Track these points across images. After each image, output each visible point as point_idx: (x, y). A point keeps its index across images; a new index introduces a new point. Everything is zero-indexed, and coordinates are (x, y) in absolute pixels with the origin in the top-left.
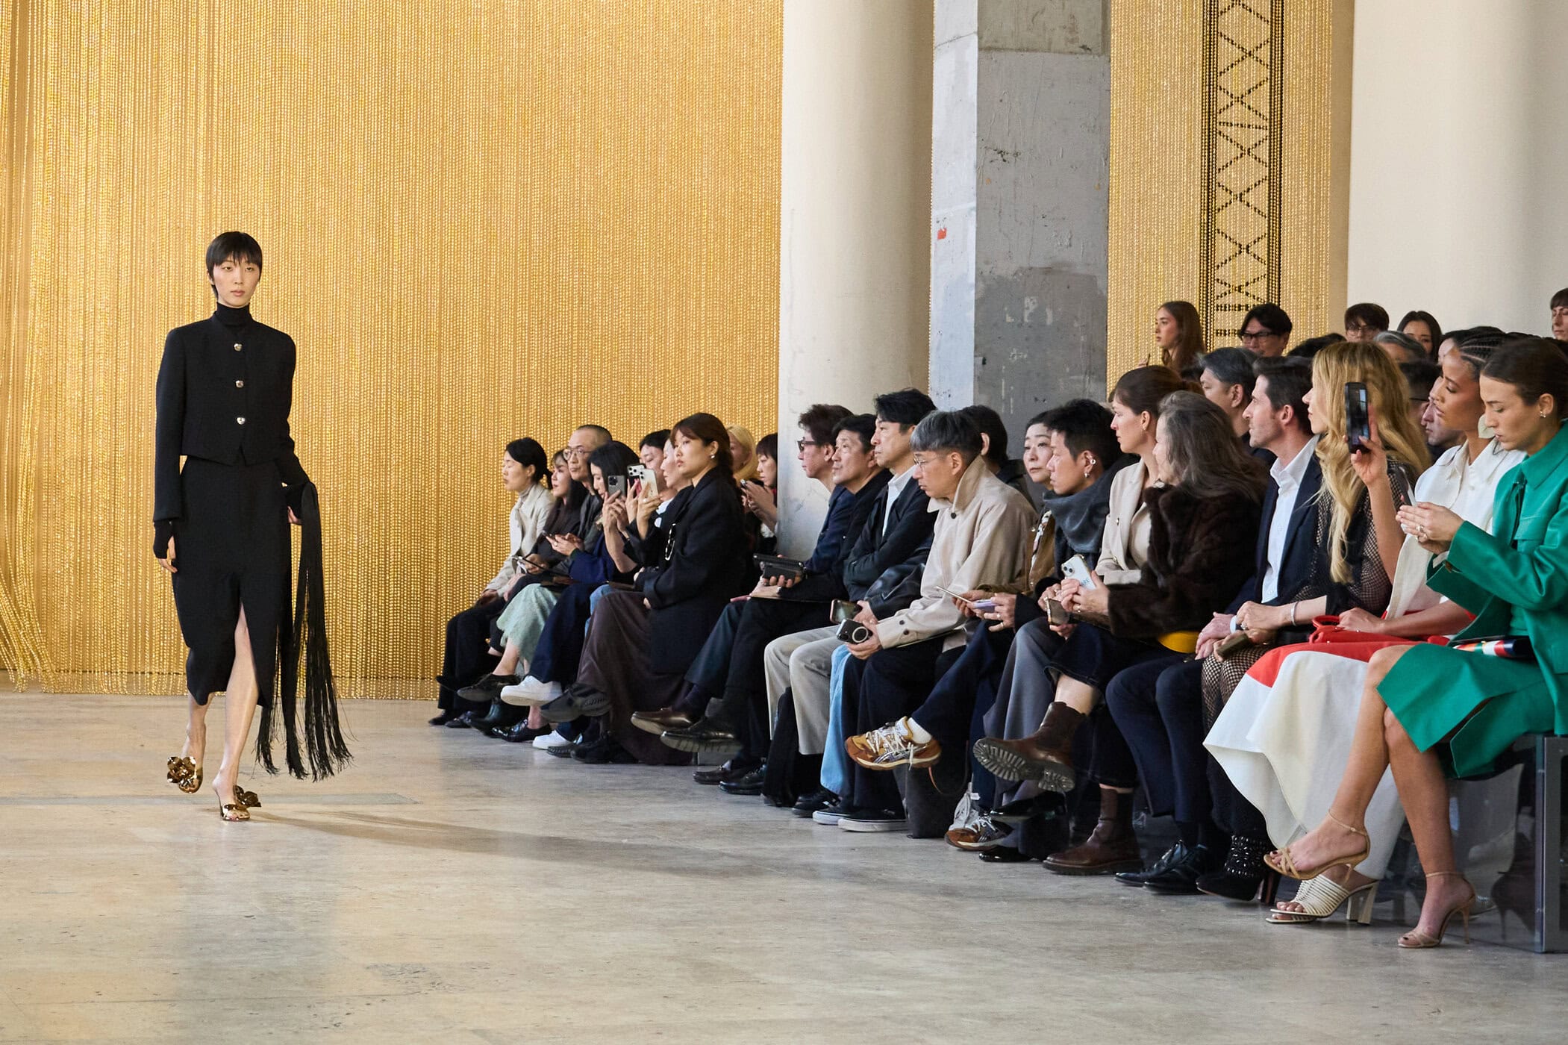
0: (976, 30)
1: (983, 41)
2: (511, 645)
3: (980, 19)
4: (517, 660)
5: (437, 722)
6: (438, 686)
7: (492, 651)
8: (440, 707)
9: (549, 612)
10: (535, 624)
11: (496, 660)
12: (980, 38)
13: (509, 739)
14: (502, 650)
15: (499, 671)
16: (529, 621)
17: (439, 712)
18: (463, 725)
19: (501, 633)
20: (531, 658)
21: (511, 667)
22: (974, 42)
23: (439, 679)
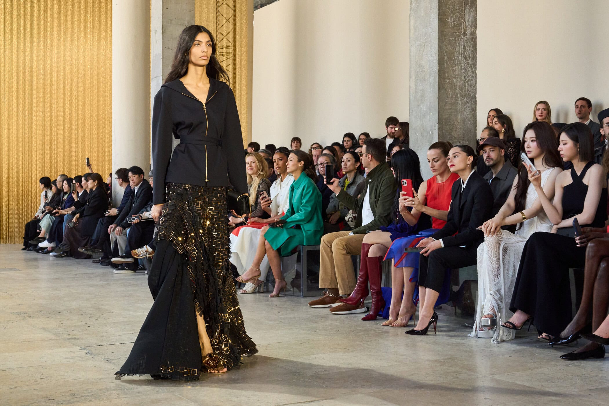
0: (161, 75)
1: (164, 78)
2: (43, 230)
3: (162, 72)
4: (45, 233)
5: (23, 249)
6: (23, 239)
7: (38, 231)
8: (24, 246)
9: (53, 221)
10: (49, 224)
11: (39, 233)
12: (163, 77)
13: (43, 253)
14: (41, 231)
15: (40, 236)
16: (48, 223)
17: (24, 247)
18: (31, 250)
19: (40, 227)
20: (49, 233)
21: (43, 235)
22: (161, 77)
23: (24, 238)
